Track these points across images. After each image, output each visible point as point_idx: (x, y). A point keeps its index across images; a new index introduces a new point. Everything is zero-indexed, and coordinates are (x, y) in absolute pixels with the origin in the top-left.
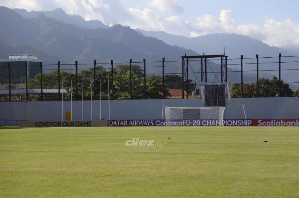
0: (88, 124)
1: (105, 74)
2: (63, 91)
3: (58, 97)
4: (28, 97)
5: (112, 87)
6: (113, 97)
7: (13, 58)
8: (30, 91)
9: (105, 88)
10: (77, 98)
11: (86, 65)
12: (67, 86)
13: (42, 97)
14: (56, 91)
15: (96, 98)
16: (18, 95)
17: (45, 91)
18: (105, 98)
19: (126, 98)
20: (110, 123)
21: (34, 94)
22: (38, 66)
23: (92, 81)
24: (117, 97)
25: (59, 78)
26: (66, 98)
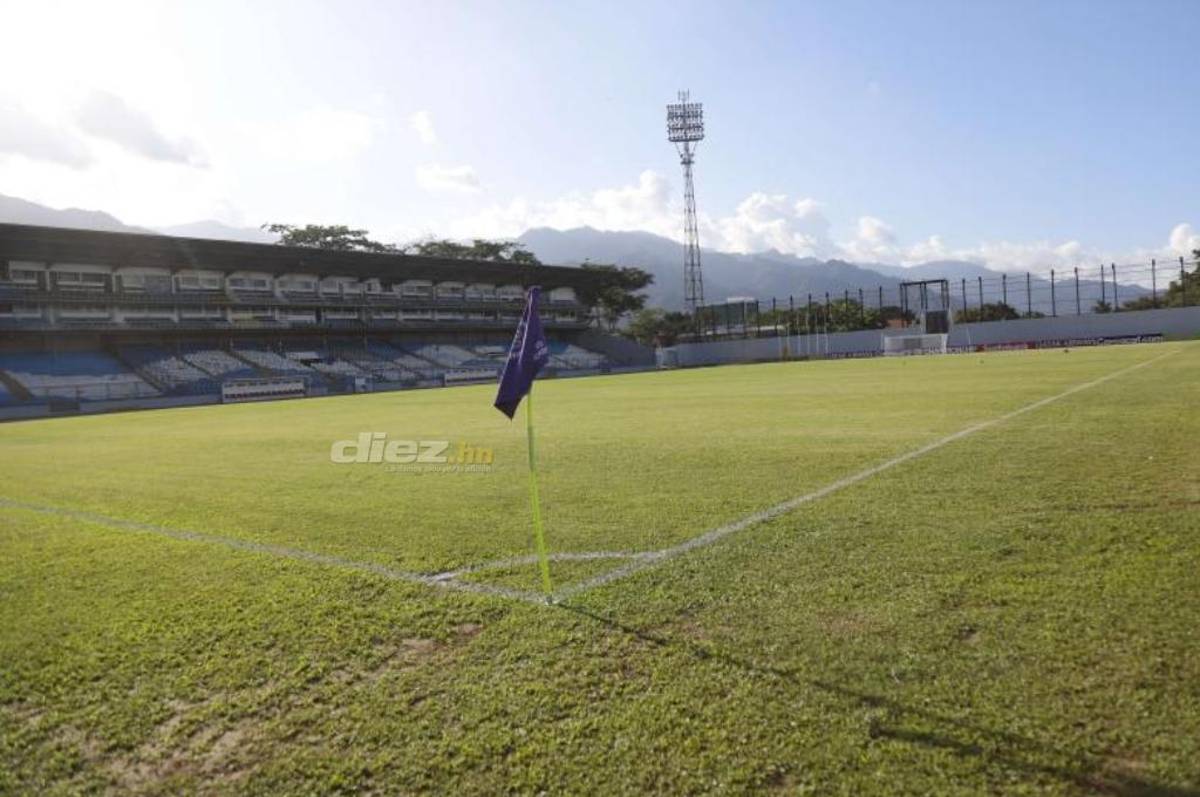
0: (805, 358)
1: (821, 307)
2: (780, 327)
3: (775, 334)
4: (744, 336)
5: (828, 320)
6: (830, 330)
7: (731, 300)
8: (748, 329)
9: (821, 322)
10: (794, 333)
11: (801, 303)
12: (783, 322)
13: (760, 335)
14: (772, 328)
15: (812, 332)
16: (737, 334)
17: (763, 328)
18: (821, 332)
19: (843, 331)
20: (829, 356)
21: (751, 332)
22: (754, 306)
23: (808, 315)
24: (835, 330)
25: (774, 317)
26: (783, 334)
